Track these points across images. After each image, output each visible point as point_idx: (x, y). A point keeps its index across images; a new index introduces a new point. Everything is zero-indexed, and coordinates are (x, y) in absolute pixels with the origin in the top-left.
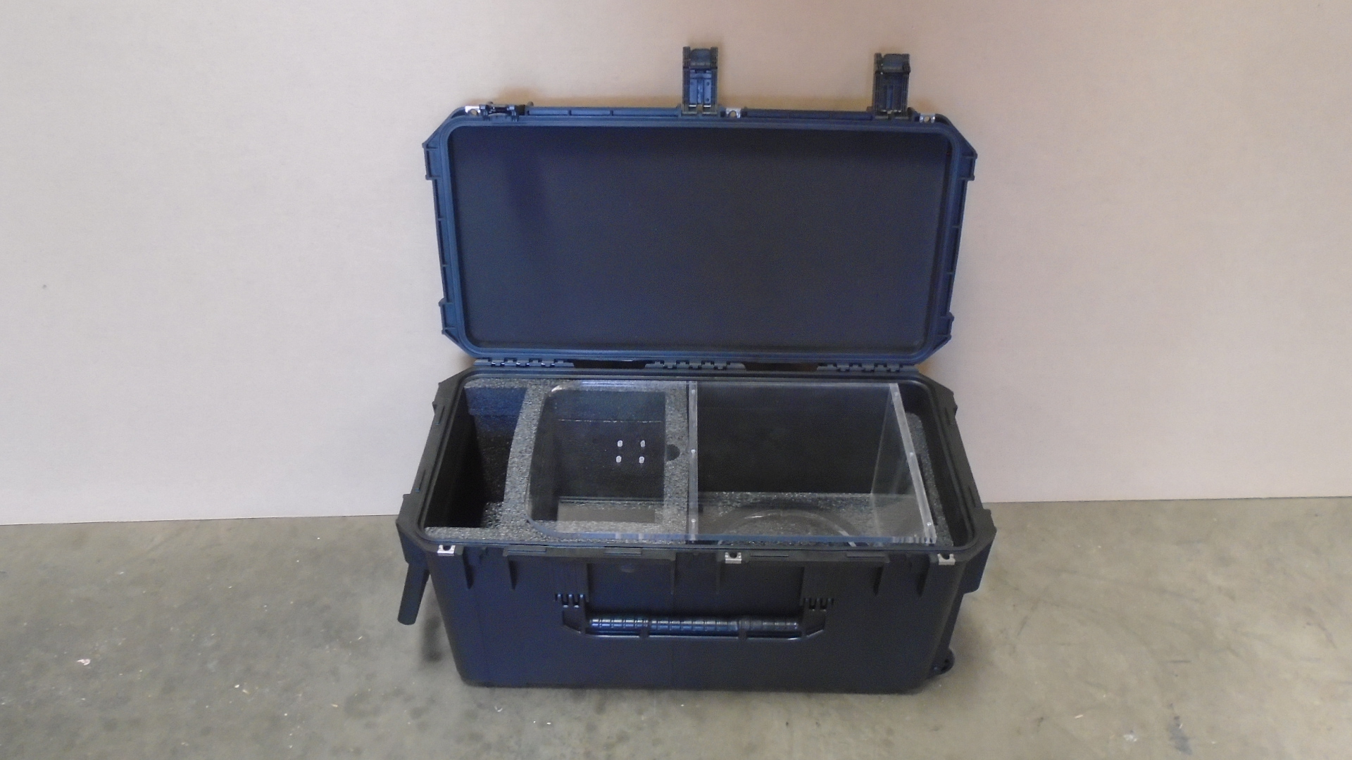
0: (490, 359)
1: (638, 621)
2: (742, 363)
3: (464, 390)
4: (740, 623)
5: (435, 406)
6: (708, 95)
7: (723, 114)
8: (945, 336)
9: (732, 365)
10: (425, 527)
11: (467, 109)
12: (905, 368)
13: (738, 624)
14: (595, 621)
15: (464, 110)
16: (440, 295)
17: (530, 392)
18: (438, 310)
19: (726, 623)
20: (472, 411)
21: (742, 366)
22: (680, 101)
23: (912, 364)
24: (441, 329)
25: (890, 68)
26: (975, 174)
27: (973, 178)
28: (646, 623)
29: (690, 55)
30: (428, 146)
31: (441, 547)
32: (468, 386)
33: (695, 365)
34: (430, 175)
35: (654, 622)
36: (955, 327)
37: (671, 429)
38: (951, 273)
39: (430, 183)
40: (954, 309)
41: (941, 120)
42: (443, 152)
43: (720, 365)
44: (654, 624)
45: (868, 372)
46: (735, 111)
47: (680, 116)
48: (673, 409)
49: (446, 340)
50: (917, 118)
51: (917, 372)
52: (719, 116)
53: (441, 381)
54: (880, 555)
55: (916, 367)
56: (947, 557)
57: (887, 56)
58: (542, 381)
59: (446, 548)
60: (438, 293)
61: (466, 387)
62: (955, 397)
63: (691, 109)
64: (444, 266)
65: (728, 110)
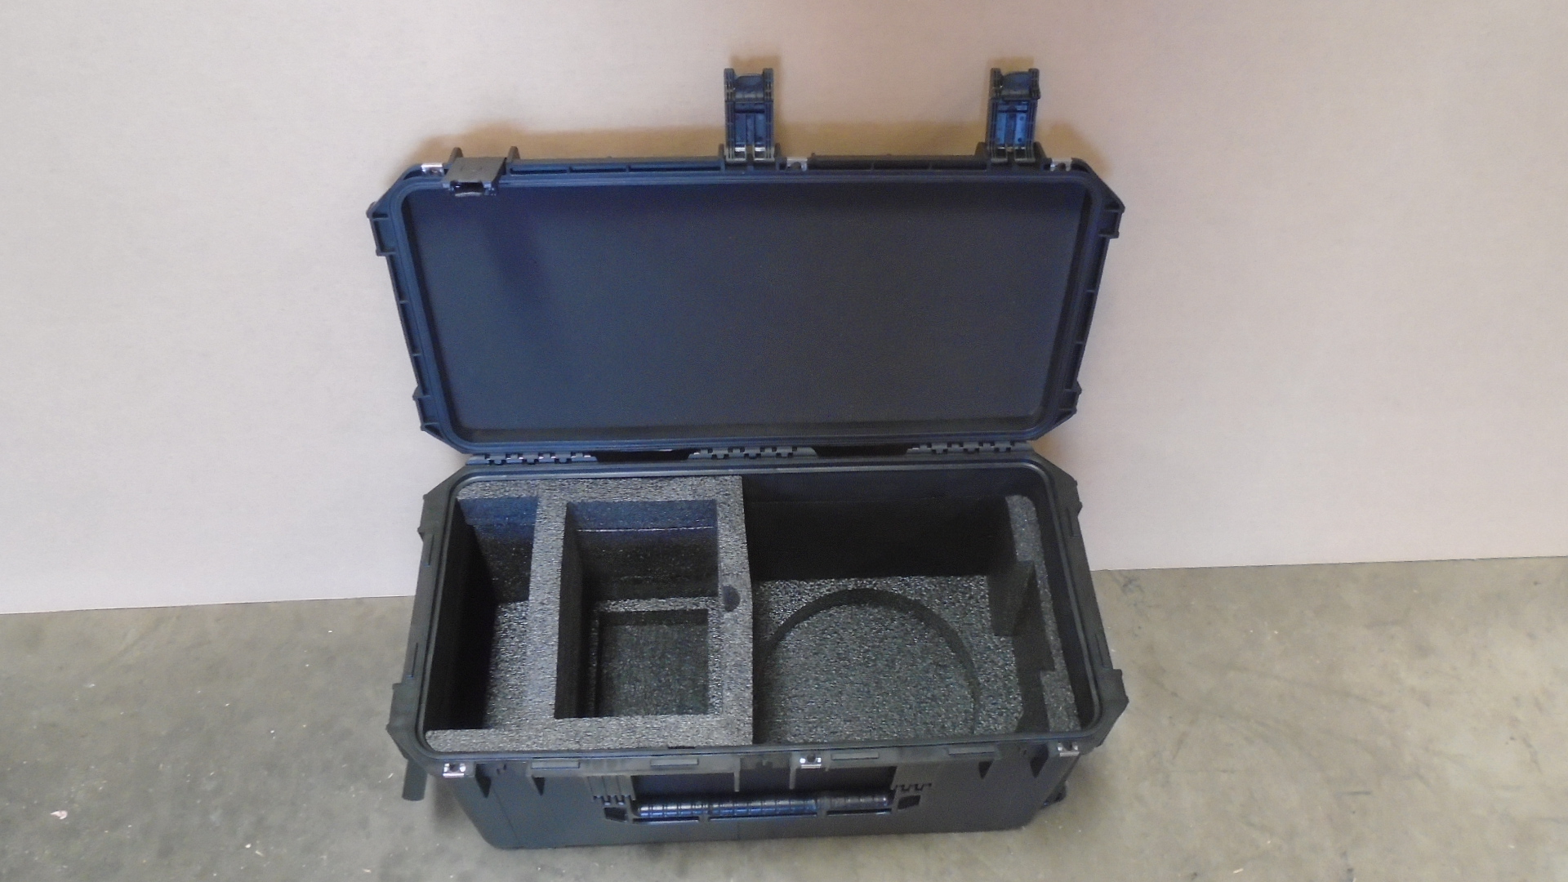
0: (487, 456)
1: (697, 807)
2: (813, 447)
3: (458, 504)
4: (818, 801)
5: (422, 534)
6: (761, 132)
7: (783, 166)
8: (1069, 410)
9: (800, 450)
10: (425, 731)
11: (425, 167)
12: (1018, 446)
13: (816, 802)
14: (644, 809)
15: (421, 169)
16: (412, 384)
17: (543, 502)
18: (413, 404)
19: (802, 802)
20: (469, 521)
21: (811, 451)
22: (723, 140)
23: (1024, 441)
24: (419, 424)
25: (1013, 92)
26: (1120, 230)
27: (1116, 235)
28: (705, 809)
29: (734, 82)
30: (377, 214)
31: (448, 765)
32: (463, 495)
33: (753, 452)
34: (382, 248)
35: (715, 806)
36: (1082, 400)
37: (728, 561)
38: (1081, 343)
39: (383, 261)
40: (1082, 378)
41: (1080, 166)
42: (396, 220)
43: (784, 451)
44: (716, 809)
45: (972, 453)
46: (797, 158)
47: (723, 167)
48: (728, 526)
49: (428, 437)
50: (1048, 166)
51: (1032, 450)
52: (777, 167)
53: (426, 493)
54: (991, 749)
55: (1031, 444)
56: (1070, 748)
57: (1009, 75)
58: (558, 483)
59: (453, 768)
60: (409, 382)
61: (459, 498)
62: (1079, 488)
63: (738, 154)
64: (416, 355)
65: (790, 160)
